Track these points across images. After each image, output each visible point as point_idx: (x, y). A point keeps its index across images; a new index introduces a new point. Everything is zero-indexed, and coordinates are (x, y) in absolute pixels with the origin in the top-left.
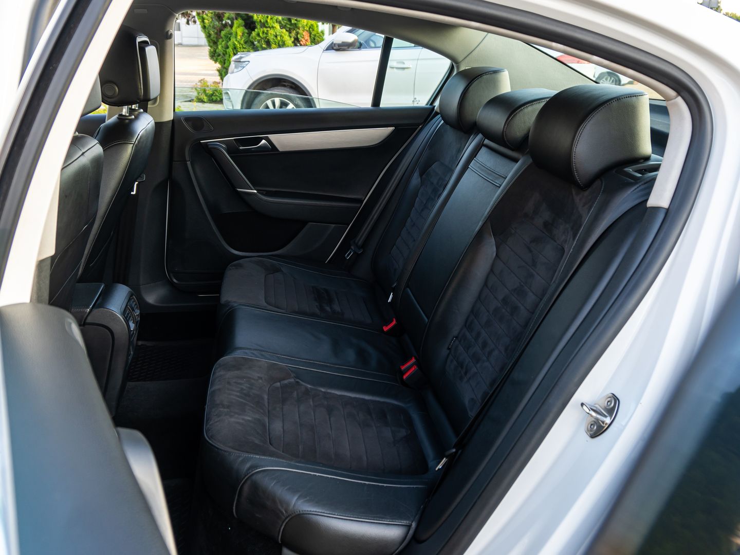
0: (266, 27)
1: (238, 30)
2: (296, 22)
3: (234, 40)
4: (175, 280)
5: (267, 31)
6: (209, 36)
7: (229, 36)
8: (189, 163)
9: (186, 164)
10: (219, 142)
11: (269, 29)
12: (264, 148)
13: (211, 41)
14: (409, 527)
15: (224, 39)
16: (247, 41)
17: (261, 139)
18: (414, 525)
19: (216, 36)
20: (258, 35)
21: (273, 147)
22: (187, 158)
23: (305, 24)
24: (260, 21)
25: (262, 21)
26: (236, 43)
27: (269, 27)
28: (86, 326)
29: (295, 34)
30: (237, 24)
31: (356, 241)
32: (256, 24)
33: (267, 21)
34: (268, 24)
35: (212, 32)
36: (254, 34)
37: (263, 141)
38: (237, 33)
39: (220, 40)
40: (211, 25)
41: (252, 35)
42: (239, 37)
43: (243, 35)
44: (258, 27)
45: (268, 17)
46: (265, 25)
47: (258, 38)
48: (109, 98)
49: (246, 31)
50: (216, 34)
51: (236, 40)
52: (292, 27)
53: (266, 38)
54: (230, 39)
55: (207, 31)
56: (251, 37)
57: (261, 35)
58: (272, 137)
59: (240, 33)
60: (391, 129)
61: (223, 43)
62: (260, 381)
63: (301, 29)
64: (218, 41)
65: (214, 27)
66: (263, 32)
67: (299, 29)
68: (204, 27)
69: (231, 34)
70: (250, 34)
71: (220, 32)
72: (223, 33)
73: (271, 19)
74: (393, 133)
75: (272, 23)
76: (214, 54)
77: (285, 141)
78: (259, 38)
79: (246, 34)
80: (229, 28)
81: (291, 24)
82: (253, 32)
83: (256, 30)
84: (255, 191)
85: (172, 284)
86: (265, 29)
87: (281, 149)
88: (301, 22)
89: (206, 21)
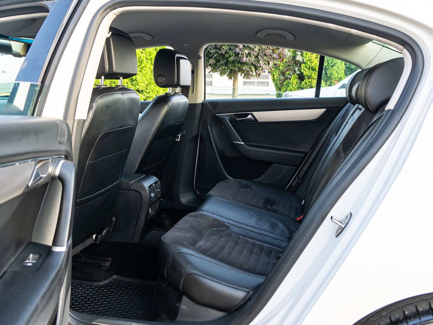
0: (311, 79)
1: (294, 81)
2: (330, 75)
3: (291, 86)
4: (198, 192)
5: (312, 81)
6: (276, 85)
7: (288, 84)
8: (209, 126)
9: (208, 127)
10: (226, 116)
11: (312, 80)
12: (250, 120)
13: (277, 88)
14: (248, 292)
15: (285, 87)
16: (299, 87)
17: (248, 114)
18: (251, 292)
19: (280, 85)
20: (306, 83)
21: (256, 120)
22: (208, 124)
23: (336, 77)
24: (308, 75)
25: (309, 75)
26: (292, 88)
27: (313, 79)
28: (130, 191)
29: (330, 83)
30: (294, 77)
31: (299, 175)
32: (305, 77)
33: (311, 75)
34: (312, 77)
35: (278, 83)
36: (303, 83)
37: (250, 116)
38: (293, 82)
39: (283, 87)
40: (278, 79)
41: (302, 84)
42: (294, 85)
43: (296, 84)
44: (306, 78)
45: (312, 73)
46: (310, 77)
47: (305, 85)
48: (160, 83)
49: (299, 81)
50: (281, 83)
51: (292, 87)
52: (327, 79)
53: (310, 85)
54: (289, 86)
55: (275, 82)
56: (301, 85)
57: (307, 83)
58: (255, 113)
59: (295, 83)
60: (324, 110)
61: (285, 88)
62: (205, 225)
63: (333, 80)
64: (281, 88)
65: (280, 80)
66: (309, 82)
67: (332, 80)
68: (274, 80)
69: (290, 83)
70: (301, 83)
71: (283, 82)
72: (285, 83)
73: (314, 73)
74: (325, 112)
75: (315, 76)
76: (279, 96)
77: (262, 116)
78: (307, 86)
79: (298, 83)
80: (289, 80)
81: (327, 77)
82: (303, 82)
83: (305, 80)
84: (243, 143)
85: (196, 193)
86: (310, 80)
87: (259, 120)
88: (333, 76)
89: (275, 76)
